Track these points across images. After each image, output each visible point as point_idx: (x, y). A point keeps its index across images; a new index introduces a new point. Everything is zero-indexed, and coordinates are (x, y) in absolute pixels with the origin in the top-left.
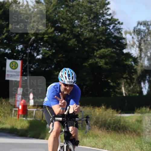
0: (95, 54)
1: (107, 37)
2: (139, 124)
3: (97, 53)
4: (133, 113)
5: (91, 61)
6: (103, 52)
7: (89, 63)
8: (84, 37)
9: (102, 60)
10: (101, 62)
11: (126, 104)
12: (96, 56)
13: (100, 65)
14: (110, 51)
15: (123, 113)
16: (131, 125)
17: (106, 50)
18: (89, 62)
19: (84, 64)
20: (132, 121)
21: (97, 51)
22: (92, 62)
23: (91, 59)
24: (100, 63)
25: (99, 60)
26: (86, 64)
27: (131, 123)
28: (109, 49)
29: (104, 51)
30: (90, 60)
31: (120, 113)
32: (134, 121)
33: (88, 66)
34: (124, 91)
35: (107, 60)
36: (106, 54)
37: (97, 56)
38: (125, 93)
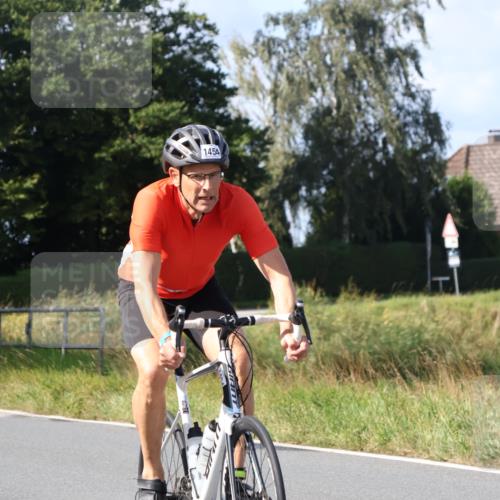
0: (132, 119)
3: (136, 117)
4: (265, 306)
5: (118, 144)
6: (157, 114)
7: (112, 150)
9: (154, 139)
10: (151, 147)
11: (242, 277)
12: (134, 131)
13: (148, 155)
14: (178, 111)
16: (260, 344)
17: (166, 107)
18: (112, 146)
19: (97, 155)
20: (262, 331)
22: (123, 146)
23: (115, 138)
24: (149, 151)
25: (145, 141)
26: (104, 155)
27: (258, 340)
28: (175, 104)
29: (160, 110)
30: (118, 142)
32: (267, 330)
33: (110, 159)
36: (167, 118)
37: (140, 127)
38: (236, 244)
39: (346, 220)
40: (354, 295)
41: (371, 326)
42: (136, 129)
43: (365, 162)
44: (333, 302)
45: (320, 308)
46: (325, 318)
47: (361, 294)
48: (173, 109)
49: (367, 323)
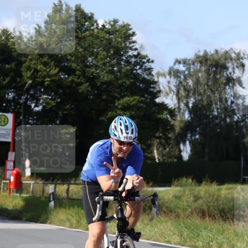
0: (116, 104)
1: (132, 81)
2: (178, 201)
3: (118, 103)
4: (170, 186)
6: (127, 102)
7: (107, 117)
8: (101, 81)
9: (125, 113)
11: (160, 173)
12: (117, 107)
14: (137, 100)
15: (156, 187)
16: (167, 202)
17: (131, 99)
18: (108, 115)
20: (168, 197)
21: (119, 100)
22: (112, 115)
23: (110, 111)
25: (122, 113)
26: (104, 118)
27: (166, 200)
28: (136, 97)
29: (128, 100)
30: (110, 113)
31: (152, 186)
32: (170, 196)
34: (156, 156)
35: (133, 113)
36: (131, 104)
37: (120, 107)
38: (158, 158)
39: (207, 150)
40: (208, 183)
41: (215, 197)
42: (118, 108)
43: (216, 125)
44: (200, 185)
45: (194, 188)
46: (196, 193)
47: (212, 182)
48: (135, 100)
49: (214, 195)
